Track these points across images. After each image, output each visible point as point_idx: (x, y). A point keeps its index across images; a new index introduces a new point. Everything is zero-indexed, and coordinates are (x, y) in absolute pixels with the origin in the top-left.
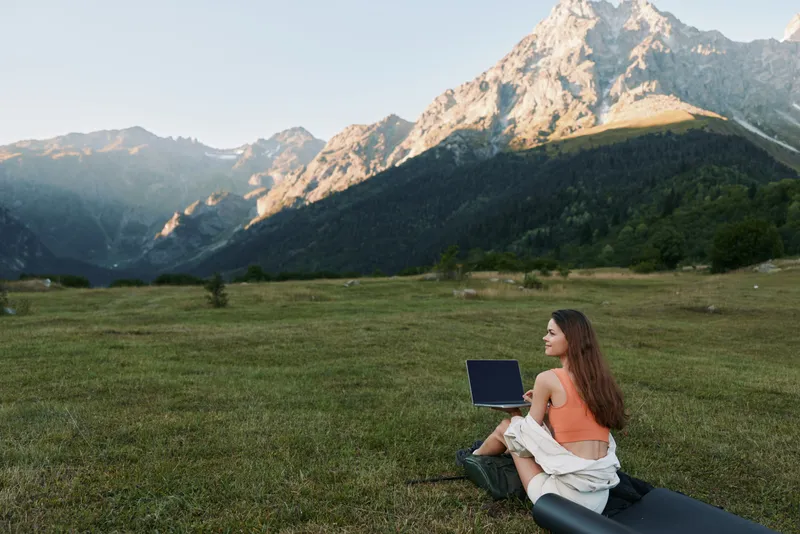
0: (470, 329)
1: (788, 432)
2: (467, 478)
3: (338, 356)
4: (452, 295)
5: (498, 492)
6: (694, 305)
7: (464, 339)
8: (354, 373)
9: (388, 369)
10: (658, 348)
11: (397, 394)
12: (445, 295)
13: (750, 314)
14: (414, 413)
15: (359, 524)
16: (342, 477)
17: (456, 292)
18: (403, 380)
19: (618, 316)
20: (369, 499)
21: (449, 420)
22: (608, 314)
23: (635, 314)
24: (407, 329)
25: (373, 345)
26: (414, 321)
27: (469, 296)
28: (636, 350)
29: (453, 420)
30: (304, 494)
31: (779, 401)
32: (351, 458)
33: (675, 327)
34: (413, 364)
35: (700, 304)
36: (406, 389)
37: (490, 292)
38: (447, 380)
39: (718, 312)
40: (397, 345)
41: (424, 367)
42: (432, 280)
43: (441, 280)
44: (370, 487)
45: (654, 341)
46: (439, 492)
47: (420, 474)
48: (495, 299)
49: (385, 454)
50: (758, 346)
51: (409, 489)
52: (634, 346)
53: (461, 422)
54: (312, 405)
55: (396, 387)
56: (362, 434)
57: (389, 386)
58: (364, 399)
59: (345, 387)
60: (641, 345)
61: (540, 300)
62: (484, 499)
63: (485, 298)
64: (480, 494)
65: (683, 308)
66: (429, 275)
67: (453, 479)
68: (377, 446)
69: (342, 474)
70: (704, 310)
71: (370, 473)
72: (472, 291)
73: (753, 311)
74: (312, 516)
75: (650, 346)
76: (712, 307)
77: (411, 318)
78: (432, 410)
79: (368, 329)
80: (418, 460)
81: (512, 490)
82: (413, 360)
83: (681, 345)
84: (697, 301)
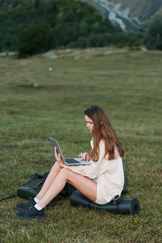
6: (25, 83)
10: (21, 113)
13: (57, 88)
28: (10, 116)
33: (22, 99)
35: (29, 83)
39: (39, 88)
45: (16, 109)
50: (70, 109)
52: (8, 114)
60: (12, 113)
65: (20, 86)
70: (31, 87)
73: (58, 86)
75: (17, 113)
76: (36, 85)
83: (32, 110)
84: (27, 81)
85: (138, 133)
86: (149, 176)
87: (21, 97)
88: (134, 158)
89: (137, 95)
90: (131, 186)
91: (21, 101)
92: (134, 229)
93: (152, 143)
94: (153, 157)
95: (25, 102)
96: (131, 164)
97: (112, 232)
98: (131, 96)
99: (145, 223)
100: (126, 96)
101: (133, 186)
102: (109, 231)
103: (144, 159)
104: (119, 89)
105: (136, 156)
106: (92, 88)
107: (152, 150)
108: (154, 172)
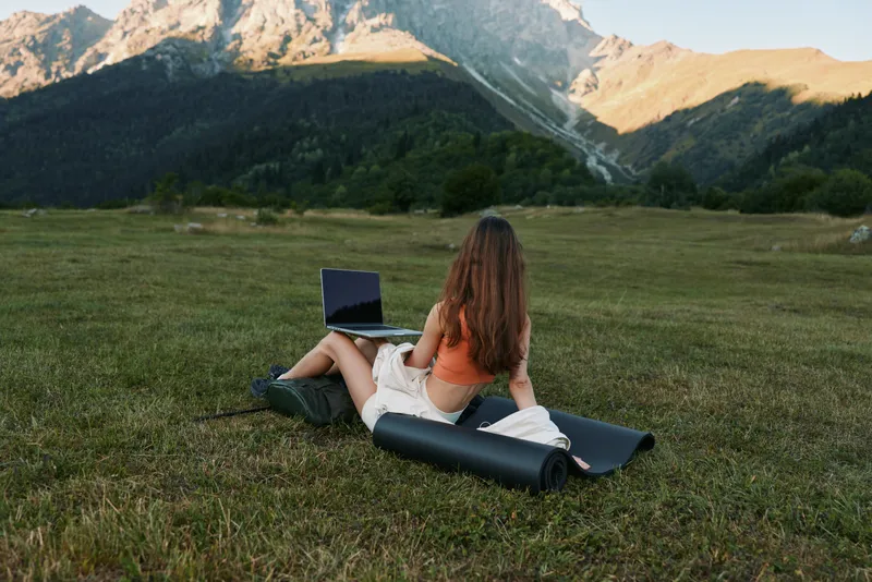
0: (208, 262)
1: (567, 345)
2: (269, 409)
3: (37, 290)
4: (172, 230)
5: (319, 418)
6: (436, 243)
7: (202, 272)
8: (68, 307)
9: (116, 302)
10: (412, 282)
11: (141, 327)
12: (164, 230)
14: (172, 346)
15: (148, 472)
16: (98, 422)
17: (177, 227)
18: (142, 314)
19: (363, 252)
20: (150, 442)
21: (220, 351)
22: (354, 251)
23: (381, 251)
24: (127, 262)
25: (85, 279)
26: (135, 253)
27: (196, 232)
29: (224, 351)
30: (48, 444)
31: (544, 320)
32: (103, 399)
33: (422, 263)
34: (148, 297)
35: (441, 243)
36: (149, 322)
37: (220, 227)
38: (200, 311)
40: (119, 279)
41: (163, 300)
42: (143, 212)
43: (156, 213)
44: (147, 429)
45: (405, 275)
46: (242, 425)
47: (207, 410)
48: (227, 235)
49: (150, 391)
51: (201, 426)
53: (237, 352)
54: (19, 343)
55: (136, 320)
56: (109, 372)
57: (125, 319)
58: (94, 333)
59: (63, 321)
61: (278, 237)
62: (301, 428)
63: (215, 234)
64: (293, 423)
65: (425, 246)
66: (140, 208)
67: (254, 411)
68: (133, 383)
69: (98, 418)
70: (444, 248)
71: (137, 414)
72: (197, 225)
74: (75, 471)
75: (404, 280)
76: (452, 246)
77: (130, 250)
78: (195, 343)
79: (74, 261)
80: (199, 394)
81: (335, 414)
82: (145, 294)
83: (432, 279)
84: (438, 240)
85: (608, 314)
86: (615, 386)
87: (422, 261)
88: (589, 351)
89: (619, 265)
90: (567, 405)
91: (419, 266)
92: (535, 527)
93: (633, 328)
94: (632, 351)
95: (426, 267)
96: (580, 361)
97: (454, 532)
98: (610, 267)
99: (574, 508)
100: (600, 267)
101: (572, 405)
102: (443, 528)
103: (611, 354)
104: (590, 257)
105: (593, 348)
106: (545, 254)
107: (631, 338)
108: (630, 379)
